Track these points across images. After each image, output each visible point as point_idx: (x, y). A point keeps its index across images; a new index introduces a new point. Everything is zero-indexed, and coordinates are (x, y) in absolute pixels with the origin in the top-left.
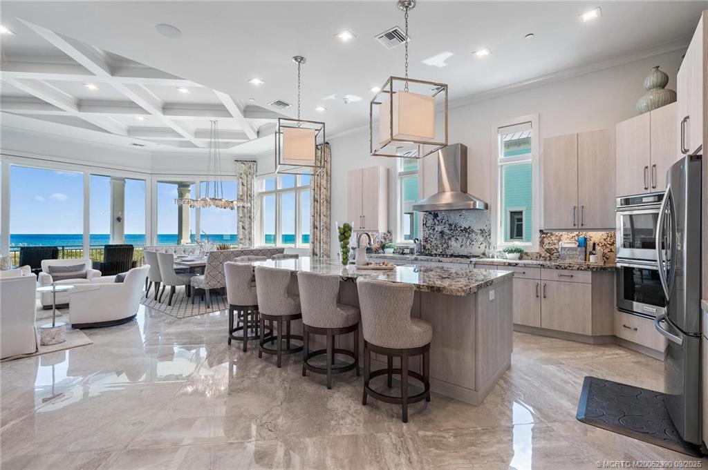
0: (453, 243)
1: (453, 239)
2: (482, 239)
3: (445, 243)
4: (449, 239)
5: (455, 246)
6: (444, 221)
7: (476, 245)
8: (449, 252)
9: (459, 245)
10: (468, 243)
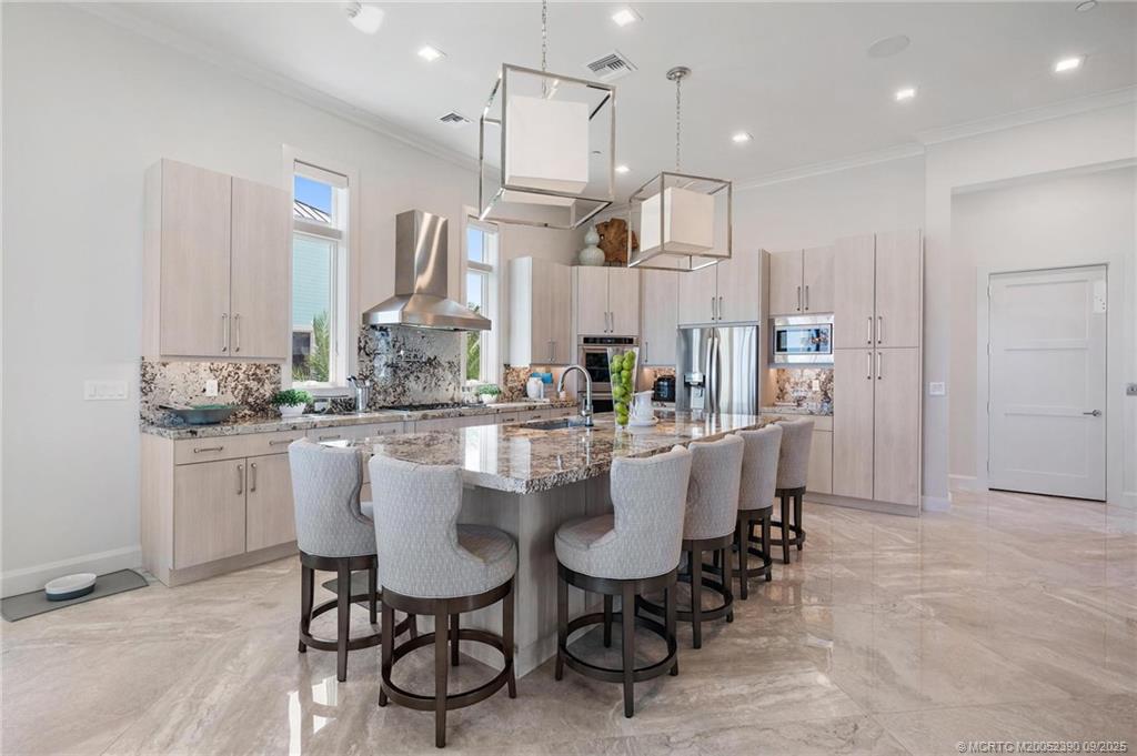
0: (412, 384)
1: (412, 378)
2: (450, 376)
3: (398, 386)
4: (406, 377)
5: (416, 389)
6: (398, 344)
7: (444, 385)
8: (406, 401)
9: (421, 388)
10: (433, 384)
